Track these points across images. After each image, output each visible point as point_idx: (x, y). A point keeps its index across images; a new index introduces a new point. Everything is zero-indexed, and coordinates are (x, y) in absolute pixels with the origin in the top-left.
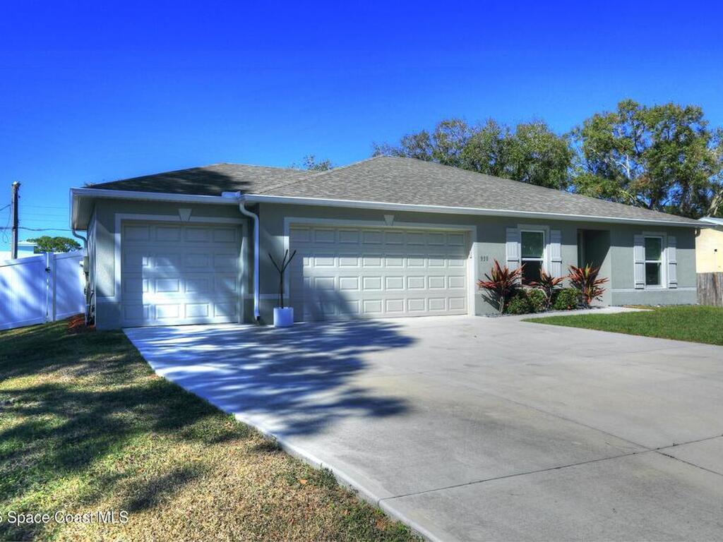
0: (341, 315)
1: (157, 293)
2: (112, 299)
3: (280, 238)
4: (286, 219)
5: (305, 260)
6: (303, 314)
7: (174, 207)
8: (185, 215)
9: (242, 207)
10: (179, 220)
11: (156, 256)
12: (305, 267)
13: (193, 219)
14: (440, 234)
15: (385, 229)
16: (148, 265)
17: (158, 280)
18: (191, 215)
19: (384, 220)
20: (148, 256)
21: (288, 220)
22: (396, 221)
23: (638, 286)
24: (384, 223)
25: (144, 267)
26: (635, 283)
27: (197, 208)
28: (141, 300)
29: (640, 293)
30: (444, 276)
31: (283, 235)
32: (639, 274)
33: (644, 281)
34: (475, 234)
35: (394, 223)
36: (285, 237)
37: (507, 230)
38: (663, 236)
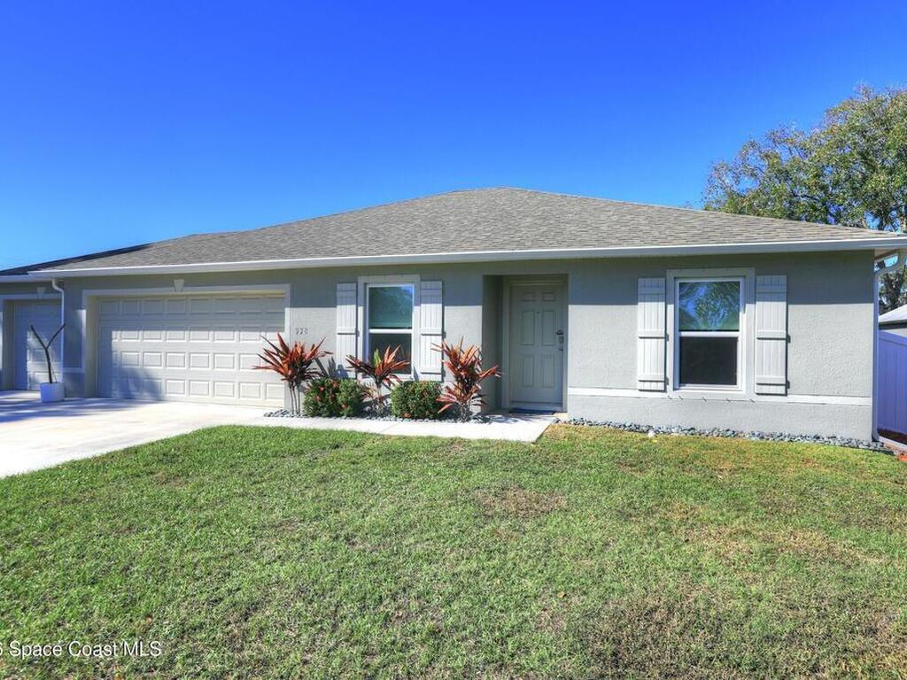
3: (80, 311)
4: (84, 291)
5: (114, 333)
6: (111, 390)
9: (53, 284)
10: (37, 298)
12: (113, 341)
13: (47, 296)
14: (256, 298)
15: (191, 295)
16: (30, 337)
17: (35, 350)
18: (45, 293)
19: (173, 286)
21: (86, 294)
22: (187, 286)
23: (647, 386)
24: (173, 289)
26: (638, 377)
29: (653, 400)
31: (81, 309)
34: (288, 296)
35: (185, 288)
36: (83, 311)
37: (339, 286)
38: (744, 277)
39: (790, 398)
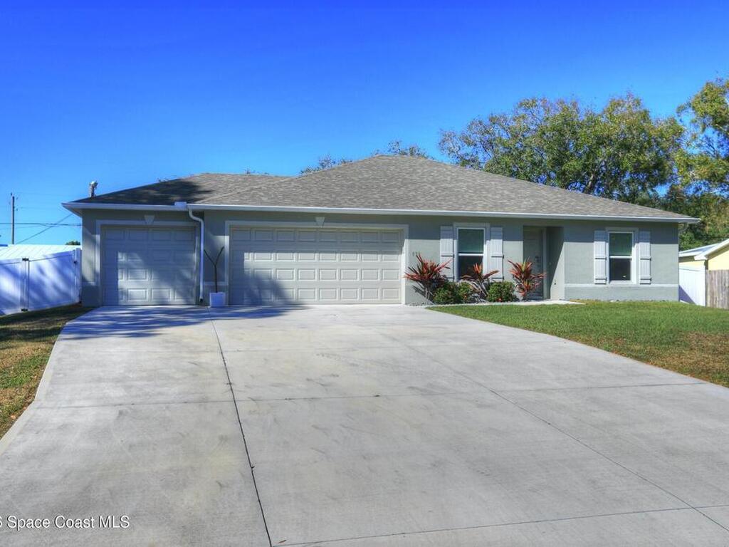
0: (277, 300)
1: (129, 280)
2: (93, 283)
3: (221, 238)
4: (226, 222)
5: (246, 255)
6: (243, 299)
7: (141, 214)
8: (149, 220)
9: (190, 213)
10: (144, 224)
11: (128, 251)
12: (245, 261)
13: (157, 223)
16: (122, 258)
17: (129, 269)
18: (154, 220)
19: (315, 221)
20: (123, 251)
21: (228, 223)
22: (327, 222)
23: (598, 281)
24: (315, 223)
25: (119, 260)
26: (595, 277)
27: (158, 214)
28: (117, 285)
29: (600, 289)
30: (377, 269)
32: (600, 269)
33: (608, 276)
34: (406, 233)
35: (325, 224)
36: (226, 237)
37: (442, 228)
38: (634, 231)
39: (652, 285)
